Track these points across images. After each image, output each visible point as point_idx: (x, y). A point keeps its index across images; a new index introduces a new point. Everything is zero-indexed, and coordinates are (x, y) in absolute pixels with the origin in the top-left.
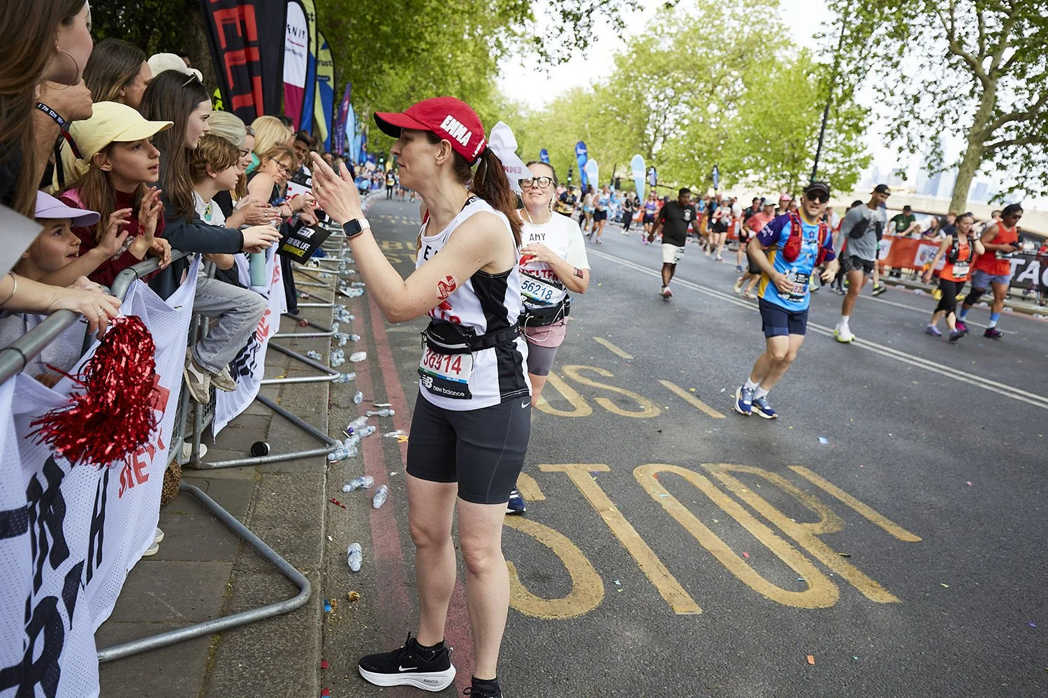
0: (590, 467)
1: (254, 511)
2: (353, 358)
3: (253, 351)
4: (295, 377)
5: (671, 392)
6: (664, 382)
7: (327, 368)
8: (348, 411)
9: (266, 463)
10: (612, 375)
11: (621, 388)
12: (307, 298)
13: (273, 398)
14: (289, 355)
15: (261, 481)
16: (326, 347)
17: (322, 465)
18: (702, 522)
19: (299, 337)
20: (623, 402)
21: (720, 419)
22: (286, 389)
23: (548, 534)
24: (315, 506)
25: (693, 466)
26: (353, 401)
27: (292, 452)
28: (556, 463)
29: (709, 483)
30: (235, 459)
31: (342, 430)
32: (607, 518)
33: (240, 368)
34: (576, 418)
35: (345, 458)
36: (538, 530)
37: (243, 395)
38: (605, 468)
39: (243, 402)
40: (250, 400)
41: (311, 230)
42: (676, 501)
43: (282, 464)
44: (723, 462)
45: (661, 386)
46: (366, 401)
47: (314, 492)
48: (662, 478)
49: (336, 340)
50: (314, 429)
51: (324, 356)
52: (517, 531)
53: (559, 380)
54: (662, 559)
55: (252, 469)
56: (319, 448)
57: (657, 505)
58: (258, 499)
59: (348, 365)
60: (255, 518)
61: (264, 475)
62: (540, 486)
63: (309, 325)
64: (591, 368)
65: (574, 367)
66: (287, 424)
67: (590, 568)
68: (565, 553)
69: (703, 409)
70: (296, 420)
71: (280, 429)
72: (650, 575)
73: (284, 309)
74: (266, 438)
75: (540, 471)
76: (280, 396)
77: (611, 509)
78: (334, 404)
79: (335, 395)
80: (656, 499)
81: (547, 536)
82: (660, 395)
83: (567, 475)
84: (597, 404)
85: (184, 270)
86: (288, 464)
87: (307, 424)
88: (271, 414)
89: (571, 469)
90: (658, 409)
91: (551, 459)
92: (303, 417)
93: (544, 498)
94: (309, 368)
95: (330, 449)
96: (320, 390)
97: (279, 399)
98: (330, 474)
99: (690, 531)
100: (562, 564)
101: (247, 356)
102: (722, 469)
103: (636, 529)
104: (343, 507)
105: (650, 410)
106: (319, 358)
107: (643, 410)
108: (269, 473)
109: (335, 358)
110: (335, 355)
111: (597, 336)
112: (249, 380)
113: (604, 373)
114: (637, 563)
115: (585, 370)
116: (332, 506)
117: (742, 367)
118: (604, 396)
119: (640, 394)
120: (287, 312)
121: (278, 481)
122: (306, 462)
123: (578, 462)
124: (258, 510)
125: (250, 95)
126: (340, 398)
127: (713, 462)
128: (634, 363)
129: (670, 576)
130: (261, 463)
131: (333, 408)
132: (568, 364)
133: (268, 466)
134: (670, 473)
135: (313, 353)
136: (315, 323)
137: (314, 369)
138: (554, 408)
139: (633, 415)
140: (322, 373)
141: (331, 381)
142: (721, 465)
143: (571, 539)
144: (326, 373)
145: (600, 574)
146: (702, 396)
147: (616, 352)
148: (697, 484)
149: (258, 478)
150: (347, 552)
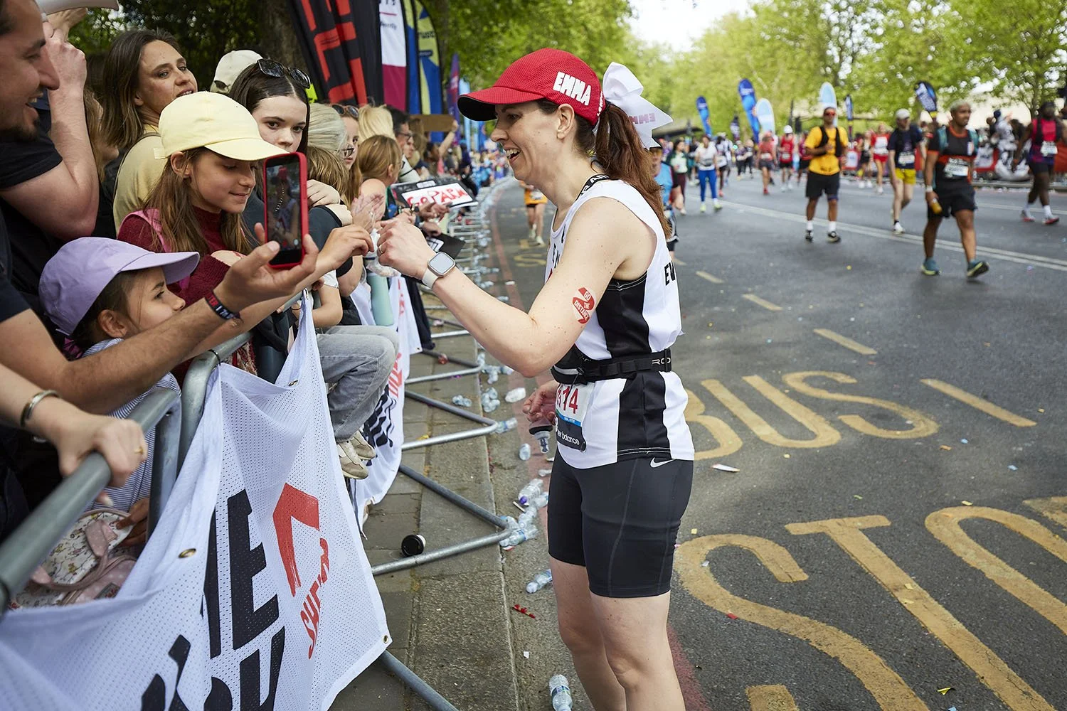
0: (860, 522)
1: (417, 641)
2: (508, 398)
3: (387, 410)
4: (443, 434)
5: (945, 395)
6: (929, 382)
7: (480, 417)
8: (515, 471)
9: (423, 563)
10: (854, 381)
11: (873, 397)
12: (441, 326)
13: (420, 469)
14: (431, 405)
15: (420, 593)
16: (474, 388)
17: (496, 559)
18: (1055, 596)
19: (439, 379)
20: (880, 417)
21: (1029, 428)
22: (433, 453)
23: (827, 634)
24: (497, 624)
25: (1012, 503)
26: (518, 456)
27: (455, 544)
28: (810, 521)
29: (1043, 531)
30: (382, 564)
31: (511, 500)
32: (907, 602)
33: (376, 437)
34: (820, 448)
35: (522, 542)
36: (810, 629)
37: (384, 470)
38: (883, 521)
39: (384, 479)
40: (392, 475)
41: (438, 241)
42: (1004, 564)
43: (443, 562)
44: (1056, 495)
45: (928, 388)
46: (535, 455)
47: (492, 602)
48: (971, 528)
49: (484, 376)
50: (478, 506)
51: (474, 400)
52: (780, 634)
53: (783, 396)
54: (1012, 664)
55: (406, 575)
56: (488, 534)
57: (977, 574)
58: (420, 620)
59: (506, 408)
60: (420, 650)
61: (423, 582)
62: (795, 559)
63: (450, 361)
64: (823, 373)
65: (799, 375)
66: (442, 502)
67: (905, 689)
68: (860, 665)
69: (998, 416)
70: (452, 497)
71: (434, 510)
72: (1002, 694)
73: (417, 347)
74: (418, 525)
75: (789, 534)
76: (428, 463)
77: (909, 586)
78: (496, 464)
79: (495, 451)
80: (973, 565)
81: (825, 638)
82: (931, 402)
83: (829, 538)
84: (844, 424)
85: (291, 330)
86: (451, 562)
87: (468, 502)
88: (420, 491)
89: (832, 527)
90: (933, 423)
91: (803, 515)
92: (461, 490)
93: (805, 577)
94: (457, 420)
95: (503, 535)
96: (476, 449)
97: (427, 469)
98: (507, 568)
99: (1041, 612)
100: (861, 685)
101: (383, 419)
102: (1058, 507)
103: (955, 616)
104: (531, 616)
105: (923, 426)
106: (468, 405)
107: (911, 427)
108: (429, 578)
109: (487, 401)
110: (487, 396)
111: (820, 327)
112: (389, 452)
113: (842, 378)
114: (975, 674)
115: (815, 378)
116: (516, 614)
117: (1037, 347)
118: (850, 413)
119: (902, 403)
120: (421, 350)
121: (443, 590)
122: (474, 556)
123: (841, 516)
124: (422, 638)
125: (349, 85)
126: (503, 456)
127: (1040, 496)
128: (880, 359)
129: (1034, 693)
130: (416, 565)
131: (495, 469)
132: (789, 372)
133: (426, 568)
134: (982, 520)
135: (459, 398)
136: (456, 357)
137: (465, 421)
138: (786, 436)
139: (898, 434)
140: (475, 423)
141: (488, 435)
142: (1055, 500)
143: (863, 641)
144: (480, 423)
145: (923, 698)
146: (991, 395)
147: (850, 347)
148: (1027, 534)
149: (416, 588)
150: (548, 688)
